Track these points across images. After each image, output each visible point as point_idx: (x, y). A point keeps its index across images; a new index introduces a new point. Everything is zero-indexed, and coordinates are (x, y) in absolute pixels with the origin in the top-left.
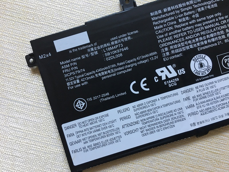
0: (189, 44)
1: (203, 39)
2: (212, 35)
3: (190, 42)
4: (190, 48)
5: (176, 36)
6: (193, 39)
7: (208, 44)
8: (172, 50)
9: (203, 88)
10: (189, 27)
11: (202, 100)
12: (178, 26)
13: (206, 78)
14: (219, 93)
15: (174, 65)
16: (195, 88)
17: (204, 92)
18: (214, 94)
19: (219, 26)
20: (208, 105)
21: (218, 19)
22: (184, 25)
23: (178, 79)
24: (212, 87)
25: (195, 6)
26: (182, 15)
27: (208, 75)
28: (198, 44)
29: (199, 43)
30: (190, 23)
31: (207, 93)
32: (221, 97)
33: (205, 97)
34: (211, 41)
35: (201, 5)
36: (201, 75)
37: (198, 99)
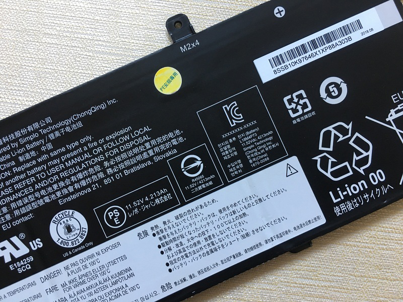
0: (42, 197)
1: (66, 184)
2: (80, 176)
3: (43, 192)
4: (44, 202)
5: (19, 186)
6: (47, 186)
7: (76, 191)
8: (15, 209)
9: (78, 267)
10: (37, 167)
11: (78, 289)
12: (19, 169)
13: (80, 249)
14: (106, 271)
15: (22, 235)
16: (63, 270)
17: (80, 273)
18: (99, 275)
19: (91, 158)
20: (91, 294)
21: (88, 147)
22: (28, 165)
23: (32, 258)
24: (93, 263)
25: (42, 131)
26: (22, 150)
27: (83, 244)
28: (58, 194)
29: (59, 191)
30: (40, 160)
31: (86, 275)
32: (111, 278)
33: (84, 282)
34: (80, 186)
35: (53, 128)
36: (70, 246)
37: (72, 287)
